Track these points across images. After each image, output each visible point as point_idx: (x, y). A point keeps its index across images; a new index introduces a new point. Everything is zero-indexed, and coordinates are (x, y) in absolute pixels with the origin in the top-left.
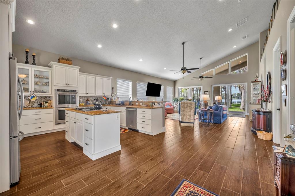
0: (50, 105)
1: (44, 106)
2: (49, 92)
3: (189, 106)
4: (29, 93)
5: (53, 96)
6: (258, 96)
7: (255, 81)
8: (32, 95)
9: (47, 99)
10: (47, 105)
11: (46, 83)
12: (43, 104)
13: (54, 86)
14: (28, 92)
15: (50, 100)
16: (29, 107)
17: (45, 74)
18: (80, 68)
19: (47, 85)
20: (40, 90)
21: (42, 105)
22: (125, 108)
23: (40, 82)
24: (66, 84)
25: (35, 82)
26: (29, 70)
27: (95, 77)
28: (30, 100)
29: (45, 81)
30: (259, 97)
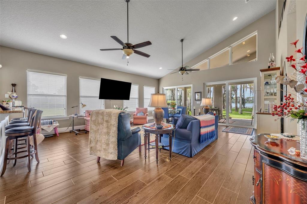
3: (107, 121)
6: (274, 97)
7: (269, 69)
30: (276, 99)
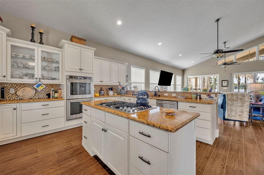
0: (60, 96)
1: (53, 97)
2: (59, 80)
3: (241, 99)
4: (35, 80)
5: (64, 85)
8: (39, 83)
9: (57, 88)
10: (56, 95)
11: (56, 67)
12: (51, 94)
13: (65, 72)
14: (33, 79)
15: (60, 89)
16: (35, 98)
17: (54, 57)
18: (95, 50)
19: (57, 70)
20: (49, 77)
21: (51, 96)
22: (155, 100)
23: (49, 67)
24: (80, 69)
25: (42, 66)
26: (35, 50)
27: (110, 62)
28: (36, 90)
29: (55, 65)
